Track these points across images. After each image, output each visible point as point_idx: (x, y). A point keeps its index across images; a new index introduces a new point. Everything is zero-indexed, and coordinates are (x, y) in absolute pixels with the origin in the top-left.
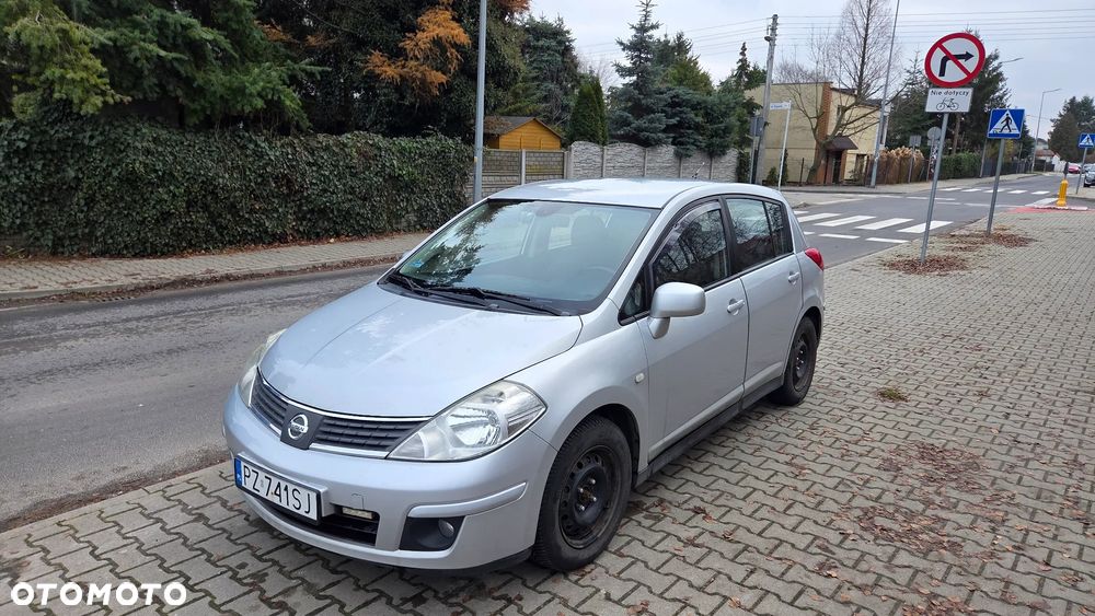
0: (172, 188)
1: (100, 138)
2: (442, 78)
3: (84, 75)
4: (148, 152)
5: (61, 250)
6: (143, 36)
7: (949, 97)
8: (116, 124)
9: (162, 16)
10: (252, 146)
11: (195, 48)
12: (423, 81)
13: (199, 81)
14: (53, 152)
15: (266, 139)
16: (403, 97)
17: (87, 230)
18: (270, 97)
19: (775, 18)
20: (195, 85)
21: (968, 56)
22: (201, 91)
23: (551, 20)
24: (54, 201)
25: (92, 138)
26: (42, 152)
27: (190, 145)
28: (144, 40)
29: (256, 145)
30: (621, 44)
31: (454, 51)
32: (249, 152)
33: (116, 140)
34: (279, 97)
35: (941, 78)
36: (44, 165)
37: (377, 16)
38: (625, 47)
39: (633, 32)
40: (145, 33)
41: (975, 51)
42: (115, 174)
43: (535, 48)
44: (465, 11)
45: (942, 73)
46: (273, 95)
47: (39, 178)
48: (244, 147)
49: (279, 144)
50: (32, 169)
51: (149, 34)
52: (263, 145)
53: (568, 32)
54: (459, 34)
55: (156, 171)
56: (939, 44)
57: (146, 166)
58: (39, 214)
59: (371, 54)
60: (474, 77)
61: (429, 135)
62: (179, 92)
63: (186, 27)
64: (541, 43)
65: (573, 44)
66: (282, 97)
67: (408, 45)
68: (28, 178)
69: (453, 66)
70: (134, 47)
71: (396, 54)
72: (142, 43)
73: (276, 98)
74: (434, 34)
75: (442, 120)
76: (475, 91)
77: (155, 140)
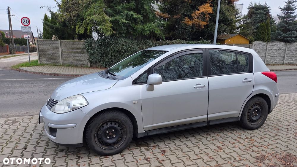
0: (127, 53)
1: (114, 42)
2: (205, 23)
4: (123, 45)
5: (106, 67)
6: (122, 18)
8: (118, 38)
9: (127, 13)
10: (148, 43)
11: (135, 20)
12: (199, 25)
13: (135, 28)
14: (106, 45)
15: (152, 42)
16: (193, 29)
17: (111, 63)
18: (152, 31)
20: (134, 29)
22: (136, 30)
24: (106, 56)
25: (113, 42)
26: (104, 45)
27: (133, 43)
28: (123, 19)
29: (149, 43)
30: (280, 8)
31: (207, 15)
32: (147, 45)
33: (117, 42)
34: (154, 31)
36: (104, 48)
38: (282, 9)
39: (286, 4)
40: (123, 17)
42: (116, 50)
43: (255, 13)
46: (153, 30)
47: (103, 51)
48: (146, 44)
49: (155, 43)
50: (102, 49)
51: (124, 17)
52: (150, 43)
53: (269, 7)
54: (210, 10)
55: (124, 49)
57: (122, 48)
58: (103, 58)
61: (200, 40)
62: (131, 31)
63: (132, 15)
64: (258, 11)
66: (155, 31)
67: (193, 15)
68: (101, 51)
69: (207, 20)
70: (120, 21)
71: (191, 18)
72: (122, 20)
73: (153, 31)
74: (201, 11)
75: (206, 36)
77: (125, 42)
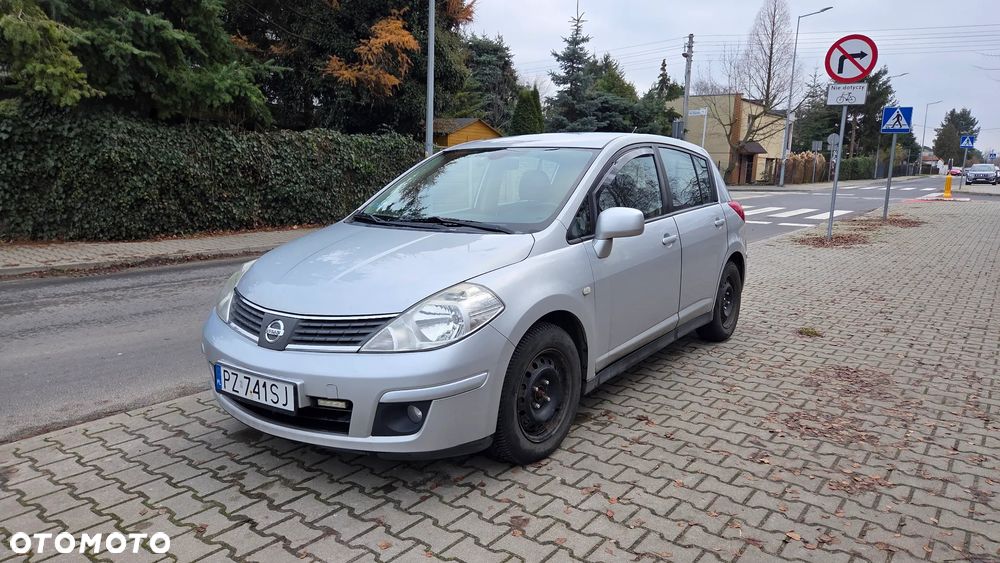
0: (145, 176)
1: (79, 130)
2: (394, 80)
3: (63, 70)
4: (123, 143)
5: (40, 235)
6: (118, 36)
7: (847, 91)
8: (93, 117)
9: (137, 18)
10: (220, 139)
11: (167, 47)
12: (378, 83)
13: (172, 79)
14: (34, 144)
15: (234, 134)
16: (359, 98)
17: (65, 216)
18: (237, 93)
19: (691, 37)
20: (167, 82)
21: (862, 55)
22: (173, 88)
23: (492, 38)
24: (34, 189)
25: (70, 130)
26: (23, 143)
27: (162, 138)
28: (120, 40)
29: (225, 139)
30: (556, 55)
31: (404, 55)
32: (217, 145)
33: (93, 132)
34: (246, 94)
35: (839, 75)
36: (25, 156)
37: (335, 26)
38: (559, 58)
39: (566, 45)
40: (120, 34)
41: (868, 50)
42: (92, 162)
43: (478, 63)
44: (415, 22)
45: (840, 70)
46: (240, 92)
47: (21, 167)
48: (212, 141)
49: (245, 138)
50: (14, 159)
51: (125, 34)
52: (231, 138)
53: (507, 49)
54: (410, 41)
55: (131, 160)
56: (837, 45)
57: (121, 155)
58: (20, 201)
59: (330, 59)
60: (424, 80)
61: (384, 133)
62: (152, 88)
63: (158, 28)
64: (483, 58)
65: (512, 59)
66: (249, 94)
67: (362, 50)
68: (10, 167)
69: (405, 69)
70: (111, 46)
71: (353, 59)
72: (118, 42)
73: (242, 95)
74: (386, 40)
75: (394, 120)
76: (425, 93)
77: (130, 132)
